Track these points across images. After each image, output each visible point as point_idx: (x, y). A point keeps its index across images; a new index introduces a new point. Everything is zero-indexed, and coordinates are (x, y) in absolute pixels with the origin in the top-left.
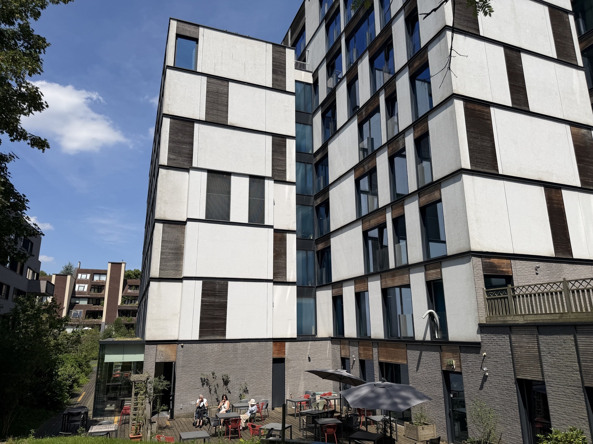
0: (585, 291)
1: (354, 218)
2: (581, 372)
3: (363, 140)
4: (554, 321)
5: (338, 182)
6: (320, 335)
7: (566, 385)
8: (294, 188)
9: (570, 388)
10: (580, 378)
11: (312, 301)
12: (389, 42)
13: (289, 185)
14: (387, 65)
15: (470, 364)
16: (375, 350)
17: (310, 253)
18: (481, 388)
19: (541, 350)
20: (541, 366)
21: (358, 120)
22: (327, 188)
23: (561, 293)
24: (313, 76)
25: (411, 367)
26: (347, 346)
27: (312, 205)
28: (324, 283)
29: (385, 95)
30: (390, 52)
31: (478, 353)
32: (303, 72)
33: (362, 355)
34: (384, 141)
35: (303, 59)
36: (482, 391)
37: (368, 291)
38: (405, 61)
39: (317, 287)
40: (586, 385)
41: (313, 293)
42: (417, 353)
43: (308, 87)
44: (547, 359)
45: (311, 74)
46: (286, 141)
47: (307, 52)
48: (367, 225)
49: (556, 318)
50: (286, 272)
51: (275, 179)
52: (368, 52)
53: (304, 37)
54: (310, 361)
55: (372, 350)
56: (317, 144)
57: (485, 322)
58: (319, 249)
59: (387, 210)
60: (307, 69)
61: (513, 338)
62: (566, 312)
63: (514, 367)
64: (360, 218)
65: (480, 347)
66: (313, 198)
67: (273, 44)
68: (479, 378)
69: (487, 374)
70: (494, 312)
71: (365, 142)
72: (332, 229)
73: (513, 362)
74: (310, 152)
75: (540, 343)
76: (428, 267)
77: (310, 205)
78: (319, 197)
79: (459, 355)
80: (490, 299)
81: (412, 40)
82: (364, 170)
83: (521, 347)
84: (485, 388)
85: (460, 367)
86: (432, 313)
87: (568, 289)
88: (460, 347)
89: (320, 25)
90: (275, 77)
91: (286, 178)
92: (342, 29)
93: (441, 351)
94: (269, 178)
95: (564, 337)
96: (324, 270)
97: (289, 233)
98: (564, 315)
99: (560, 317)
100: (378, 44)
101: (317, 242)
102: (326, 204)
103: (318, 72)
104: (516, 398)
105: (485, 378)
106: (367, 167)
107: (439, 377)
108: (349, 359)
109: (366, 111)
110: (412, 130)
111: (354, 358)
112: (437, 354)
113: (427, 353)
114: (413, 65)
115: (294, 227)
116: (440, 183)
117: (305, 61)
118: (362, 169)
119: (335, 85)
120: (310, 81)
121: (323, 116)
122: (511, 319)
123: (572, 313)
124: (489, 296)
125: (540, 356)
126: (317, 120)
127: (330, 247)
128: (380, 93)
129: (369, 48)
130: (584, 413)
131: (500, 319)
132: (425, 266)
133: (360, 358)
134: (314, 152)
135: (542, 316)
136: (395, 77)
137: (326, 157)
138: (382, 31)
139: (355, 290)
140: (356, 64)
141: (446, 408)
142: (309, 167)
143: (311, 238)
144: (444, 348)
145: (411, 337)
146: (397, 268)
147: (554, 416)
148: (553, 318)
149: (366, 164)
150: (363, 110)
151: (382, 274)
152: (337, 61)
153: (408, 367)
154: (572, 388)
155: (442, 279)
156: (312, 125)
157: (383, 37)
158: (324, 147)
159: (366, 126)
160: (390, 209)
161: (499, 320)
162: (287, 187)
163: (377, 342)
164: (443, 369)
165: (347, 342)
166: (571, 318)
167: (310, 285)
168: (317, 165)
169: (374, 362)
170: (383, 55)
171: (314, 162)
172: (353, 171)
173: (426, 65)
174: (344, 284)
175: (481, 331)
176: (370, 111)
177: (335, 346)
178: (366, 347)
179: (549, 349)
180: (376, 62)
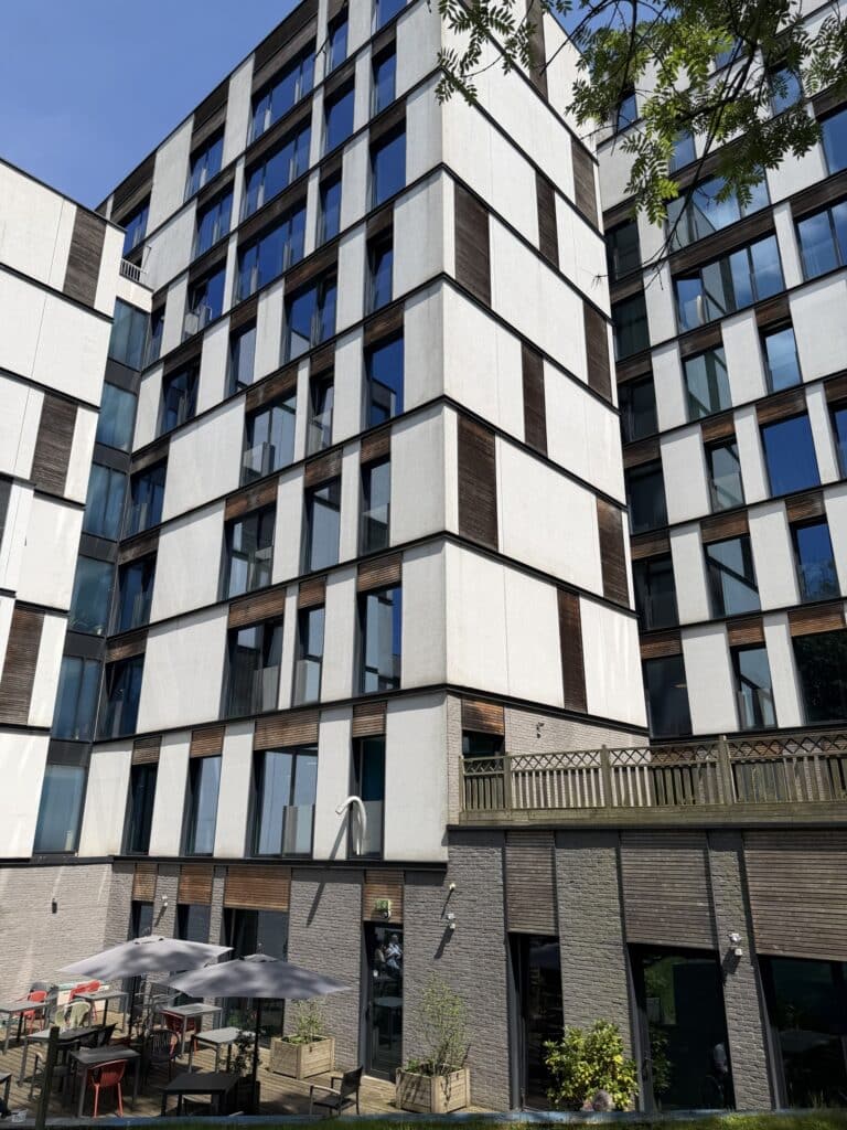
0: (637, 769)
1: (213, 600)
2: (622, 915)
3: (252, 447)
4: (581, 822)
5: (185, 520)
6: (85, 851)
7: (596, 942)
8: (79, 515)
9: (601, 946)
10: (619, 927)
11: (77, 773)
12: (329, 276)
13: (69, 506)
14: (320, 316)
15: (422, 906)
16: (219, 884)
17: (91, 666)
18: (439, 955)
19: (558, 876)
20: (556, 908)
21: (247, 404)
22: (155, 530)
23: (596, 771)
24: (153, 298)
25: (298, 916)
26: (151, 877)
27: (111, 560)
28: (115, 735)
29: (311, 370)
30: (328, 295)
31: (440, 883)
32: (134, 286)
33: (186, 896)
34: (299, 455)
35: (135, 260)
36: (439, 962)
37: (220, 755)
38: (358, 316)
39: (96, 743)
40: (629, 940)
41: (84, 758)
42: (315, 886)
43: (139, 318)
44: (566, 894)
45: (151, 294)
46: (76, 412)
47: (146, 250)
48: (240, 617)
49: (585, 818)
50: (29, 703)
51: (37, 487)
52: (283, 281)
53: (144, 220)
54: (54, 910)
55: (212, 884)
56: (145, 434)
57: (457, 823)
58: (114, 659)
59: (288, 590)
60: (142, 280)
61: (509, 854)
62: (603, 805)
63: (505, 910)
64: (225, 601)
65: (445, 873)
66: (115, 546)
67: (80, 207)
68: (436, 935)
69: (453, 926)
70: (475, 803)
71: (257, 450)
72: (154, 617)
73: (505, 901)
74: (125, 448)
75: (558, 863)
76: (359, 709)
77: (108, 560)
78: (131, 547)
79: (402, 889)
80: (471, 778)
81: (374, 282)
82: (248, 505)
83: (521, 871)
84: (446, 954)
85: (401, 913)
86: (356, 802)
87: (608, 764)
88: (405, 871)
89: (186, 205)
90: (72, 271)
91: (63, 490)
92: (234, 224)
93: (365, 881)
94: (22, 482)
95: (599, 852)
96: (119, 705)
97: (51, 614)
98: (599, 811)
99: (592, 816)
100: (306, 273)
101: (112, 643)
102: (147, 565)
103: (166, 294)
104: (504, 971)
105: (449, 933)
106: (255, 501)
107: (355, 936)
108: (152, 904)
109: (266, 392)
110: (358, 445)
111: (166, 901)
112: (356, 888)
113: (334, 885)
114: (371, 329)
115: (65, 602)
116: (402, 552)
117: (139, 263)
118: (244, 503)
119: (202, 327)
120: (147, 306)
121: (166, 381)
122: (505, 817)
123: (613, 807)
124: (470, 771)
125: (555, 888)
126: (152, 387)
127: (142, 656)
128: (301, 365)
129: (288, 275)
130: (620, 992)
131: (485, 816)
132: (354, 707)
133: (180, 902)
134: (134, 450)
135: (563, 812)
136: (335, 342)
137: (161, 464)
138: (317, 251)
139: (190, 752)
140: (254, 299)
141: (361, 1001)
142: (117, 478)
143: (99, 633)
144: (370, 874)
145: (305, 855)
146: (293, 710)
147: (570, 1003)
148: (580, 817)
149: (253, 493)
150: (260, 389)
151: (260, 721)
152: (212, 283)
153: (288, 919)
154: (605, 946)
155: (384, 735)
156: (136, 395)
157: (318, 264)
158: (161, 444)
159: (261, 421)
160: (296, 589)
161: (483, 818)
162: (63, 510)
163: (227, 866)
164: (366, 919)
165: (154, 866)
166: (611, 818)
167: (77, 738)
168: (136, 479)
169: (214, 909)
170: (313, 295)
171: (131, 471)
172: (223, 504)
173: (397, 334)
174: (165, 739)
175: (450, 839)
176: (274, 393)
177: (121, 876)
178: (196, 877)
179: (572, 874)
180: (297, 305)
